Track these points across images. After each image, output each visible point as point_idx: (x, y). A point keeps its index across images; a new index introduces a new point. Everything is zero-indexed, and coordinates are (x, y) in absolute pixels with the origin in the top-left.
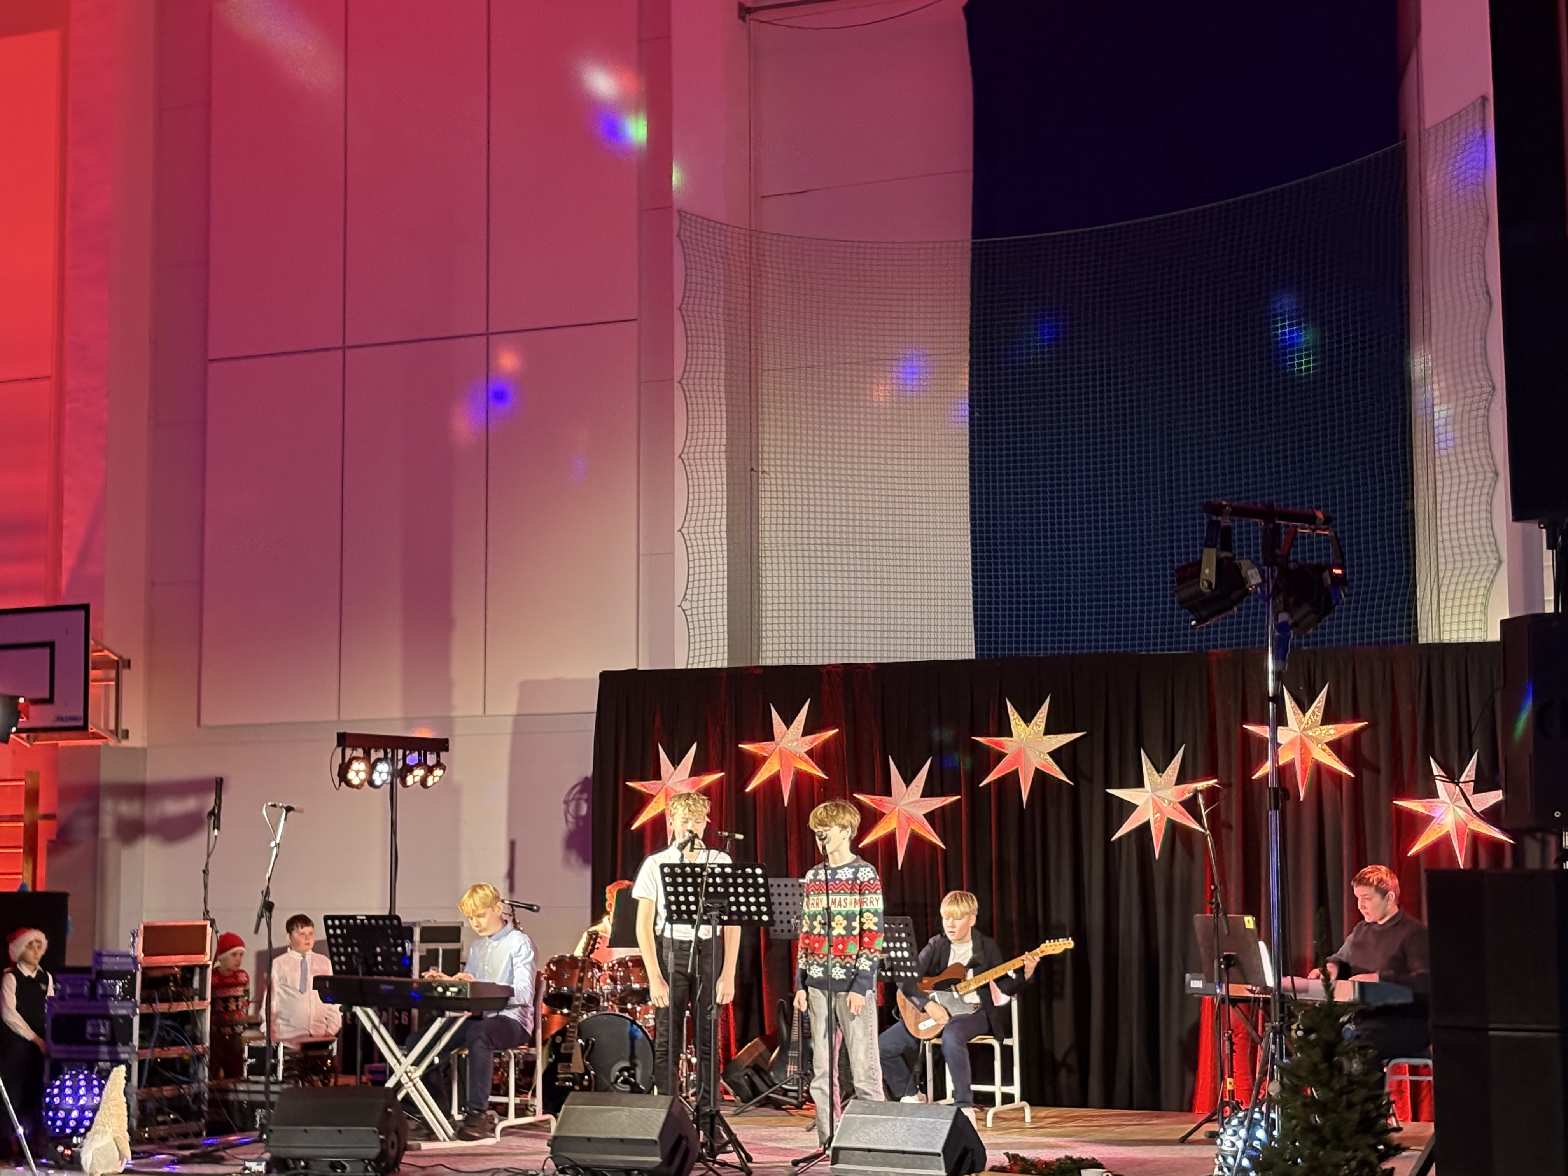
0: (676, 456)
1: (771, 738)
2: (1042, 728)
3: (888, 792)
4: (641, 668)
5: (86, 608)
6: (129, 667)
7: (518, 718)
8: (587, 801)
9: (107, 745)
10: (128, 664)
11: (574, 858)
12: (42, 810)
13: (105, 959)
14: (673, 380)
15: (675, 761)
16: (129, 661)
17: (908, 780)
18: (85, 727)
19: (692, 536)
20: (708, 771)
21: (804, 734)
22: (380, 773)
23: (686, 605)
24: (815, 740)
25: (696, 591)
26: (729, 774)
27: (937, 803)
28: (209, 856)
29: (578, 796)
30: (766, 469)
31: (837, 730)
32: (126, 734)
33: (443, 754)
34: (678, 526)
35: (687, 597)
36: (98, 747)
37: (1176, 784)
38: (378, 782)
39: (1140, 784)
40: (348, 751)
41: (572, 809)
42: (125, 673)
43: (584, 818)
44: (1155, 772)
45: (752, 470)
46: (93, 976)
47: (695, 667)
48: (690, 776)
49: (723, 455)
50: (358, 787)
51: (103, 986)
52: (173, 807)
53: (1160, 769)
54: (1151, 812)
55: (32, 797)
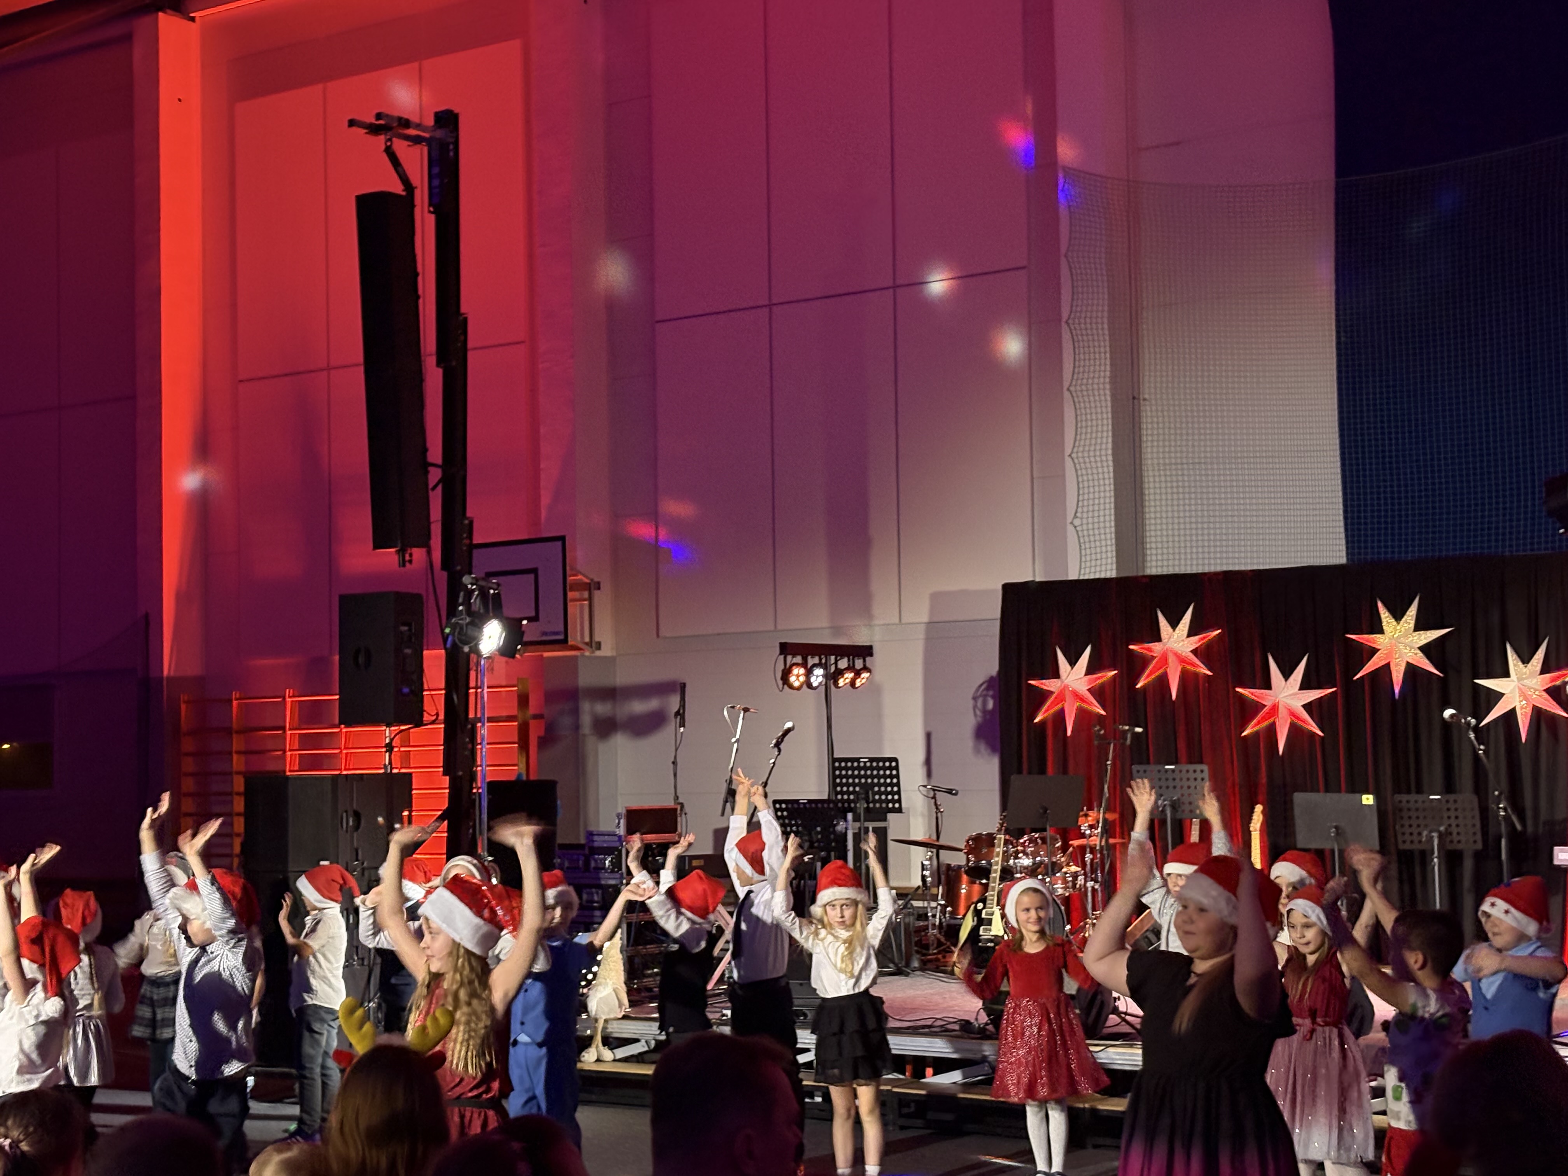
0: (1065, 389)
1: (1158, 639)
2: (1412, 625)
3: (1268, 686)
4: (1038, 579)
5: (562, 539)
6: (599, 588)
7: (931, 625)
8: (993, 697)
9: (583, 656)
10: (598, 586)
11: (983, 747)
12: (532, 710)
13: (596, 838)
14: (1060, 320)
15: (1073, 662)
16: (599, 583)
17: (1287, 674)
18: (565, 641)
19: (1081, 460)
20: (1103, 670)
21: (1189, 636)
22: (817, 676)
23: (1077, 522)
24: (1199, 640)
25: (1085, 509)
26: (1121, 672)
27: (1314, 695)
28: (676, 750)
29: (985, 693)
30: (1147, 396)
31: (1219, 631)
32: (599, 646)
33: (868, 659)
34: (1068, 451)
35: (1079, 515)
36: (576, 657)
37: (1542, 672)
38: (815, 684)
39: (1506, 674)
40: (789, 658)
41: (979, 704)
42: (597, 594)
43: (992, 712)
44: (1520, 663)
45: (1134, 398)
46: (587, 851)
47: (1086, 577)
48: (1086, 674)
49: (1108, 386)
50: (799, 689)
51: (596, 861)
52: (639, 707)
53: (1526, 659)
54: (1517, 699)
55: (523, 700)
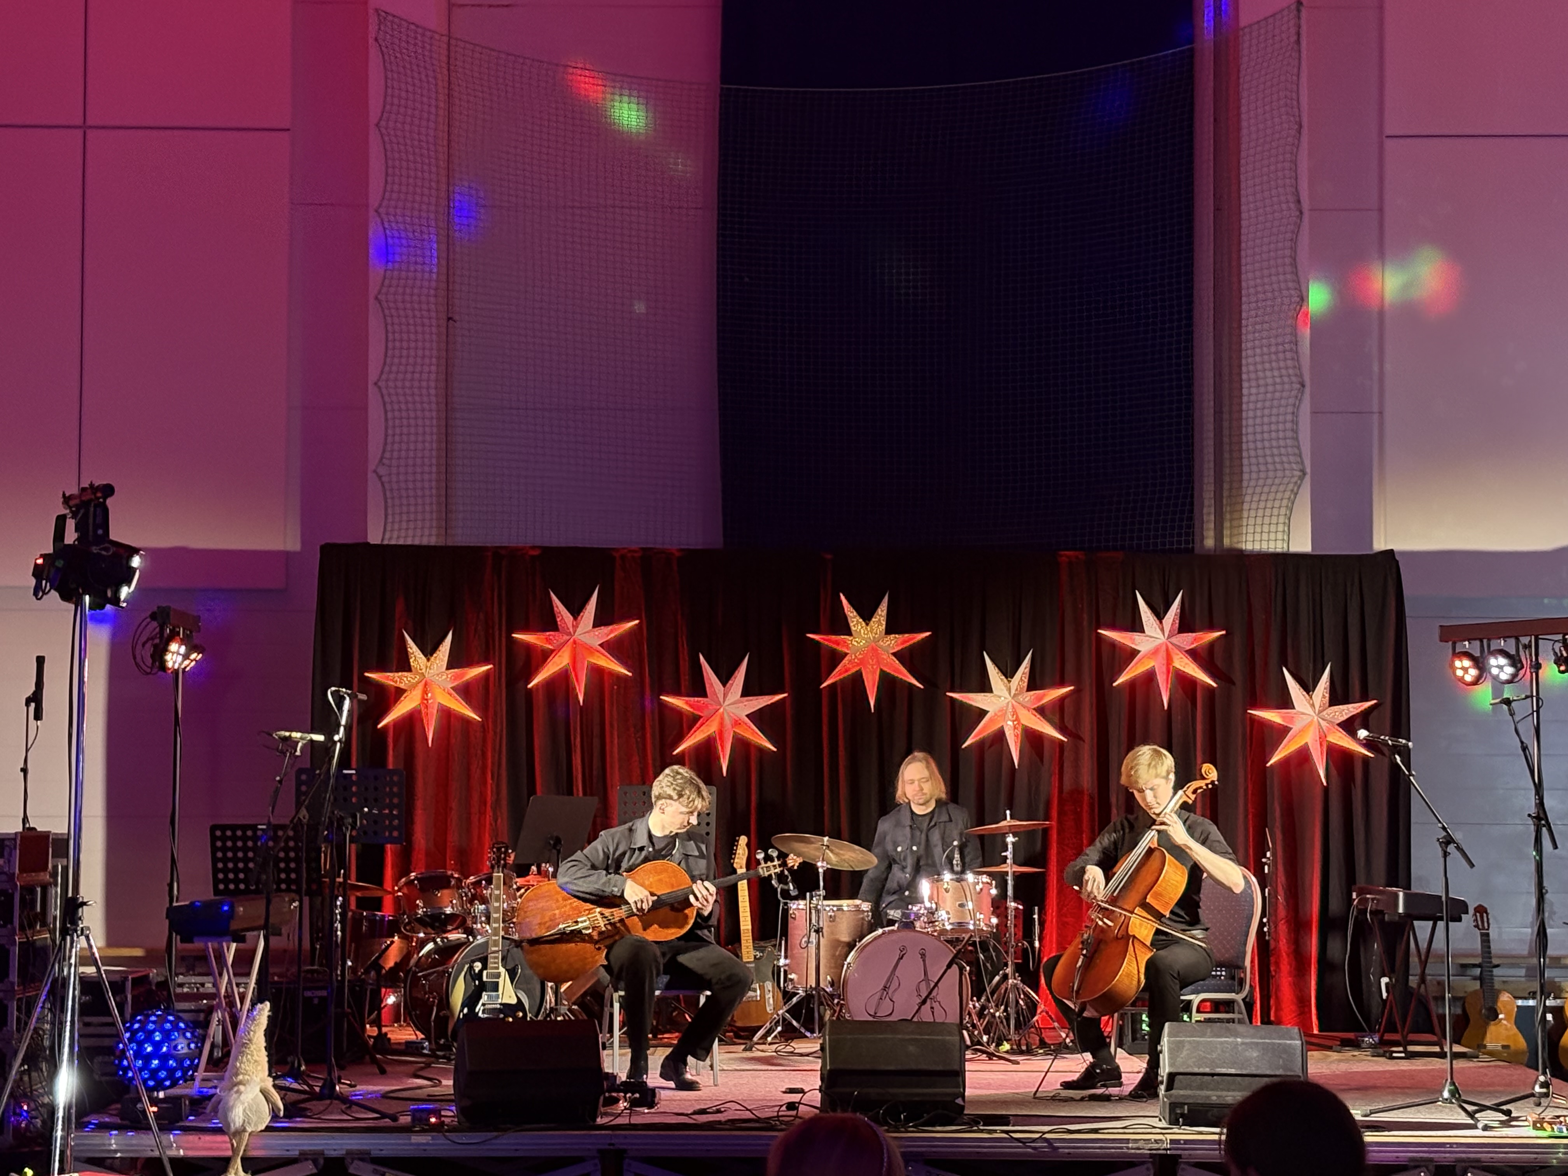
0: (371, 297)
2: (883, 627)
17: (724, 679)
19: (392, 391)
20: (470, 664)
21: (596, 625)
23: (383, 470)
24: (612, 631)
25: (396, 455)
26: (498, 666)
27: (760, 702)
28: (27, 750)
31: (637, 622)
35: (385, 461)
37: (1029, 689)
39: (988, 689)
44: (1002, 678)
48: (448, 669)
53: (1008, 673)
54: (1008, 719)
